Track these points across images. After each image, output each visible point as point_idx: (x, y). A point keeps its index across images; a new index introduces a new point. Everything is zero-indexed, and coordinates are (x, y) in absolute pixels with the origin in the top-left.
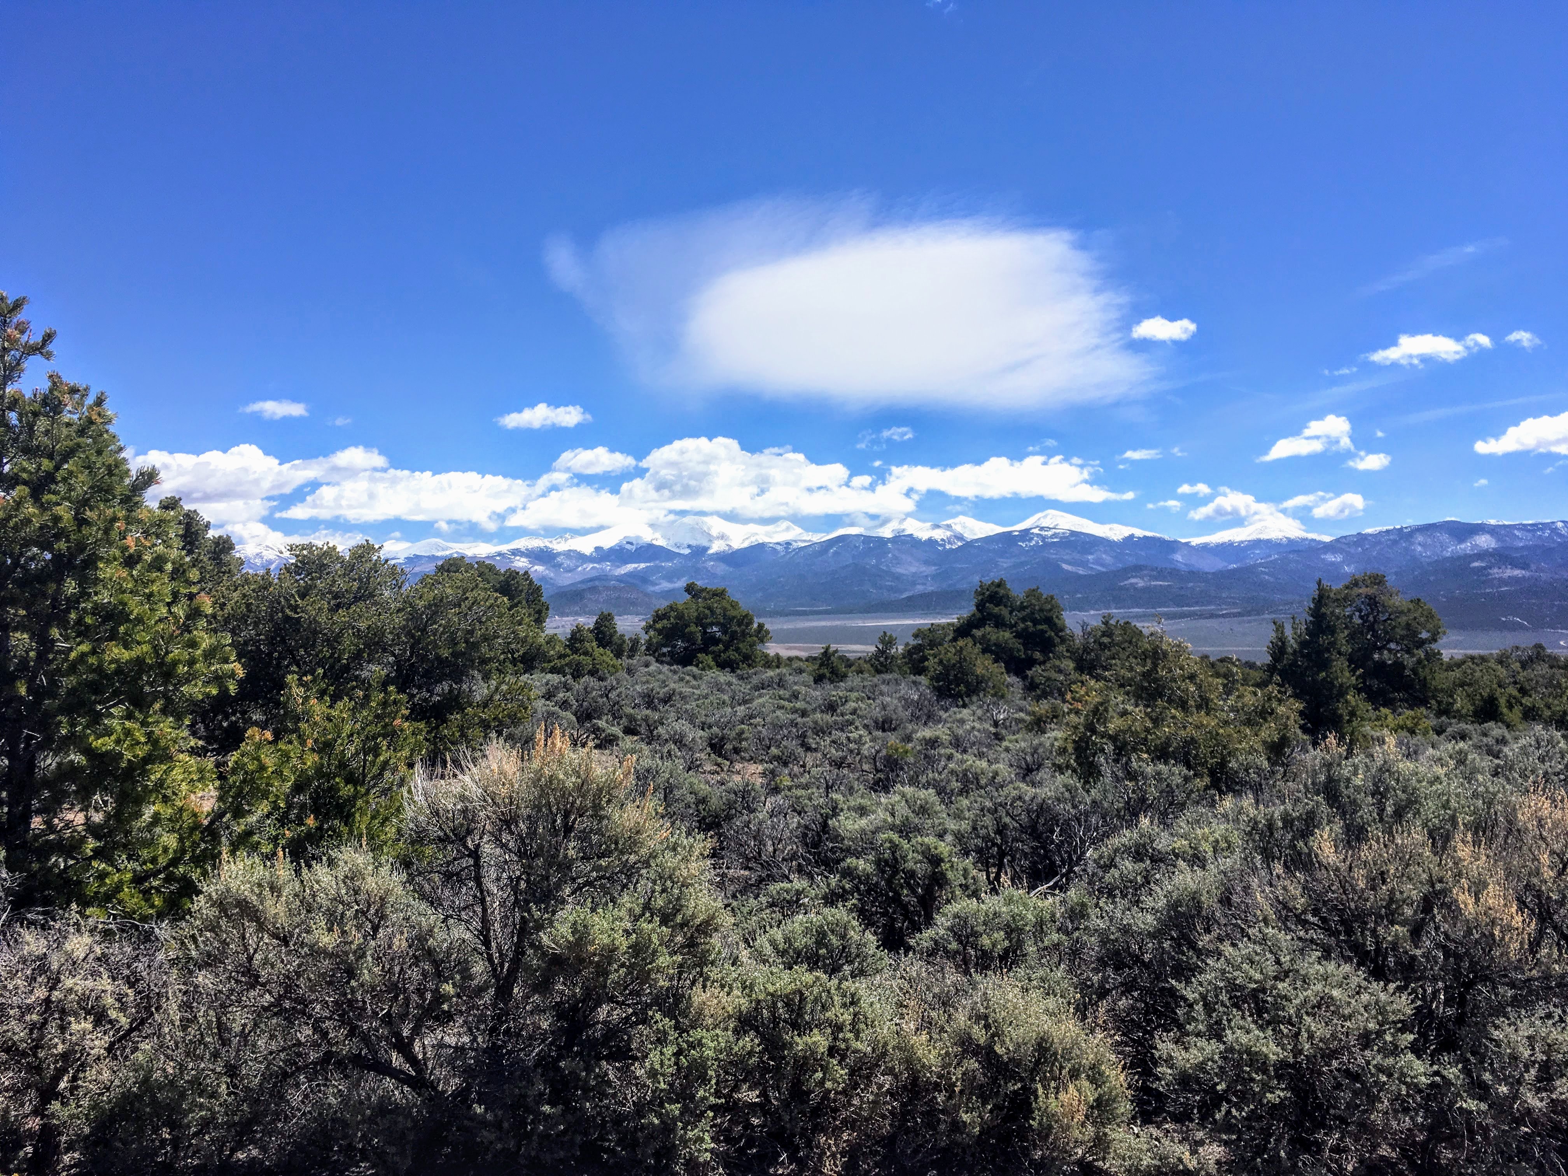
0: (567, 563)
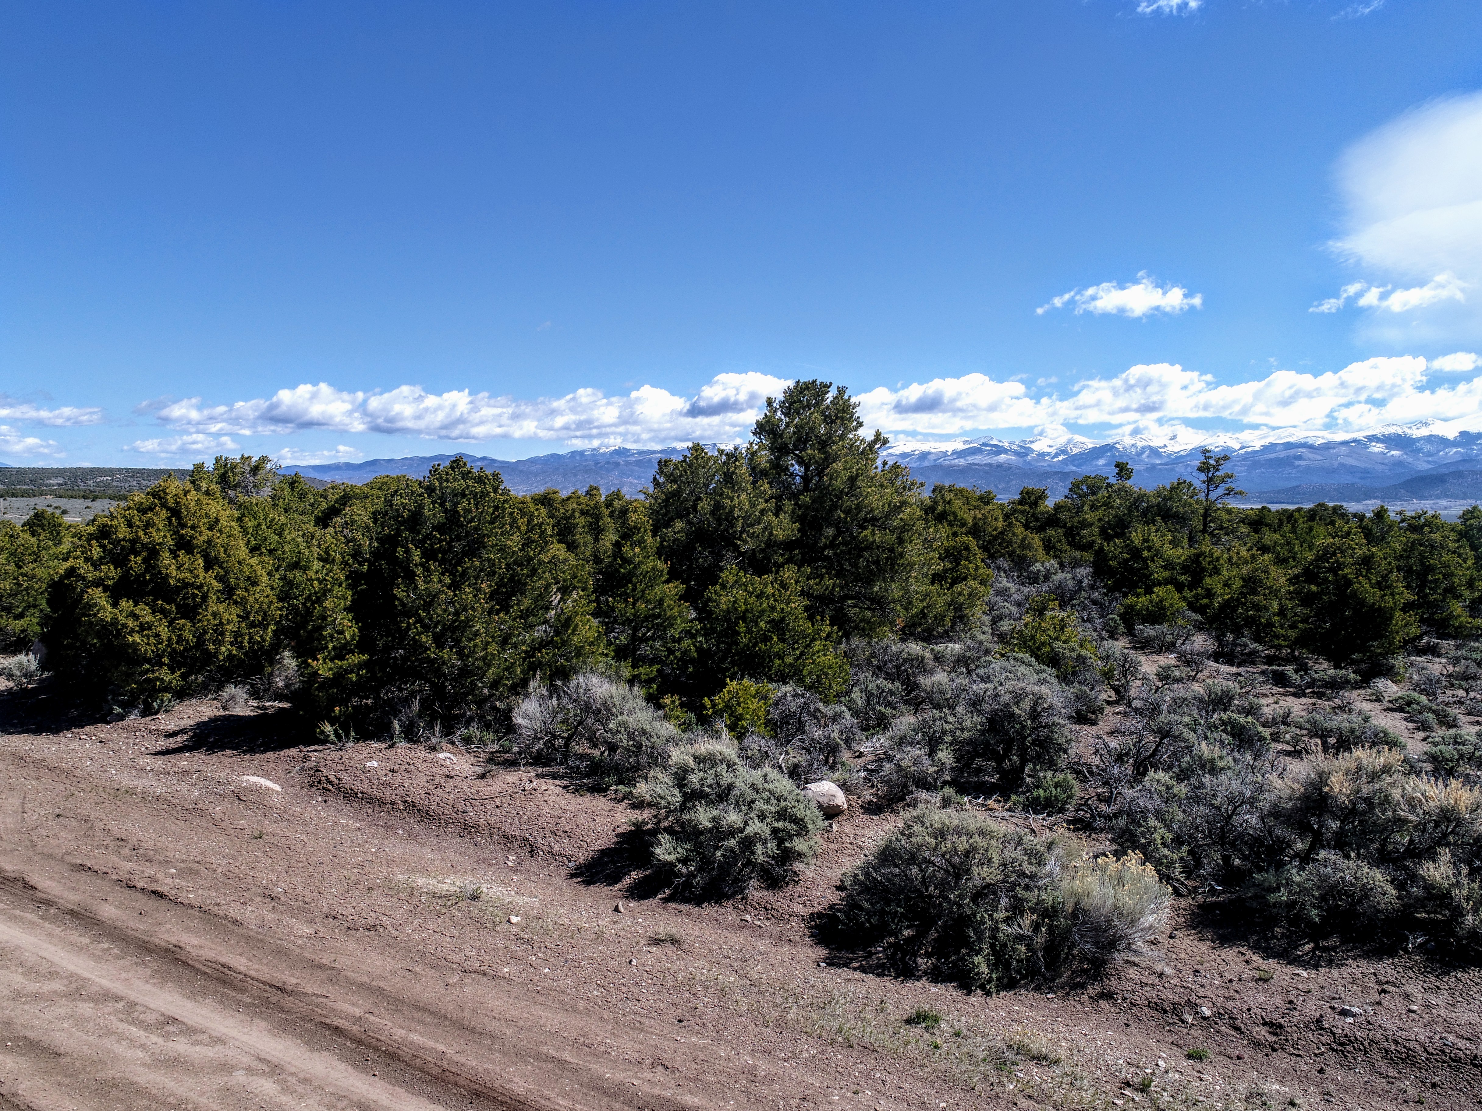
0: (1427, 448)
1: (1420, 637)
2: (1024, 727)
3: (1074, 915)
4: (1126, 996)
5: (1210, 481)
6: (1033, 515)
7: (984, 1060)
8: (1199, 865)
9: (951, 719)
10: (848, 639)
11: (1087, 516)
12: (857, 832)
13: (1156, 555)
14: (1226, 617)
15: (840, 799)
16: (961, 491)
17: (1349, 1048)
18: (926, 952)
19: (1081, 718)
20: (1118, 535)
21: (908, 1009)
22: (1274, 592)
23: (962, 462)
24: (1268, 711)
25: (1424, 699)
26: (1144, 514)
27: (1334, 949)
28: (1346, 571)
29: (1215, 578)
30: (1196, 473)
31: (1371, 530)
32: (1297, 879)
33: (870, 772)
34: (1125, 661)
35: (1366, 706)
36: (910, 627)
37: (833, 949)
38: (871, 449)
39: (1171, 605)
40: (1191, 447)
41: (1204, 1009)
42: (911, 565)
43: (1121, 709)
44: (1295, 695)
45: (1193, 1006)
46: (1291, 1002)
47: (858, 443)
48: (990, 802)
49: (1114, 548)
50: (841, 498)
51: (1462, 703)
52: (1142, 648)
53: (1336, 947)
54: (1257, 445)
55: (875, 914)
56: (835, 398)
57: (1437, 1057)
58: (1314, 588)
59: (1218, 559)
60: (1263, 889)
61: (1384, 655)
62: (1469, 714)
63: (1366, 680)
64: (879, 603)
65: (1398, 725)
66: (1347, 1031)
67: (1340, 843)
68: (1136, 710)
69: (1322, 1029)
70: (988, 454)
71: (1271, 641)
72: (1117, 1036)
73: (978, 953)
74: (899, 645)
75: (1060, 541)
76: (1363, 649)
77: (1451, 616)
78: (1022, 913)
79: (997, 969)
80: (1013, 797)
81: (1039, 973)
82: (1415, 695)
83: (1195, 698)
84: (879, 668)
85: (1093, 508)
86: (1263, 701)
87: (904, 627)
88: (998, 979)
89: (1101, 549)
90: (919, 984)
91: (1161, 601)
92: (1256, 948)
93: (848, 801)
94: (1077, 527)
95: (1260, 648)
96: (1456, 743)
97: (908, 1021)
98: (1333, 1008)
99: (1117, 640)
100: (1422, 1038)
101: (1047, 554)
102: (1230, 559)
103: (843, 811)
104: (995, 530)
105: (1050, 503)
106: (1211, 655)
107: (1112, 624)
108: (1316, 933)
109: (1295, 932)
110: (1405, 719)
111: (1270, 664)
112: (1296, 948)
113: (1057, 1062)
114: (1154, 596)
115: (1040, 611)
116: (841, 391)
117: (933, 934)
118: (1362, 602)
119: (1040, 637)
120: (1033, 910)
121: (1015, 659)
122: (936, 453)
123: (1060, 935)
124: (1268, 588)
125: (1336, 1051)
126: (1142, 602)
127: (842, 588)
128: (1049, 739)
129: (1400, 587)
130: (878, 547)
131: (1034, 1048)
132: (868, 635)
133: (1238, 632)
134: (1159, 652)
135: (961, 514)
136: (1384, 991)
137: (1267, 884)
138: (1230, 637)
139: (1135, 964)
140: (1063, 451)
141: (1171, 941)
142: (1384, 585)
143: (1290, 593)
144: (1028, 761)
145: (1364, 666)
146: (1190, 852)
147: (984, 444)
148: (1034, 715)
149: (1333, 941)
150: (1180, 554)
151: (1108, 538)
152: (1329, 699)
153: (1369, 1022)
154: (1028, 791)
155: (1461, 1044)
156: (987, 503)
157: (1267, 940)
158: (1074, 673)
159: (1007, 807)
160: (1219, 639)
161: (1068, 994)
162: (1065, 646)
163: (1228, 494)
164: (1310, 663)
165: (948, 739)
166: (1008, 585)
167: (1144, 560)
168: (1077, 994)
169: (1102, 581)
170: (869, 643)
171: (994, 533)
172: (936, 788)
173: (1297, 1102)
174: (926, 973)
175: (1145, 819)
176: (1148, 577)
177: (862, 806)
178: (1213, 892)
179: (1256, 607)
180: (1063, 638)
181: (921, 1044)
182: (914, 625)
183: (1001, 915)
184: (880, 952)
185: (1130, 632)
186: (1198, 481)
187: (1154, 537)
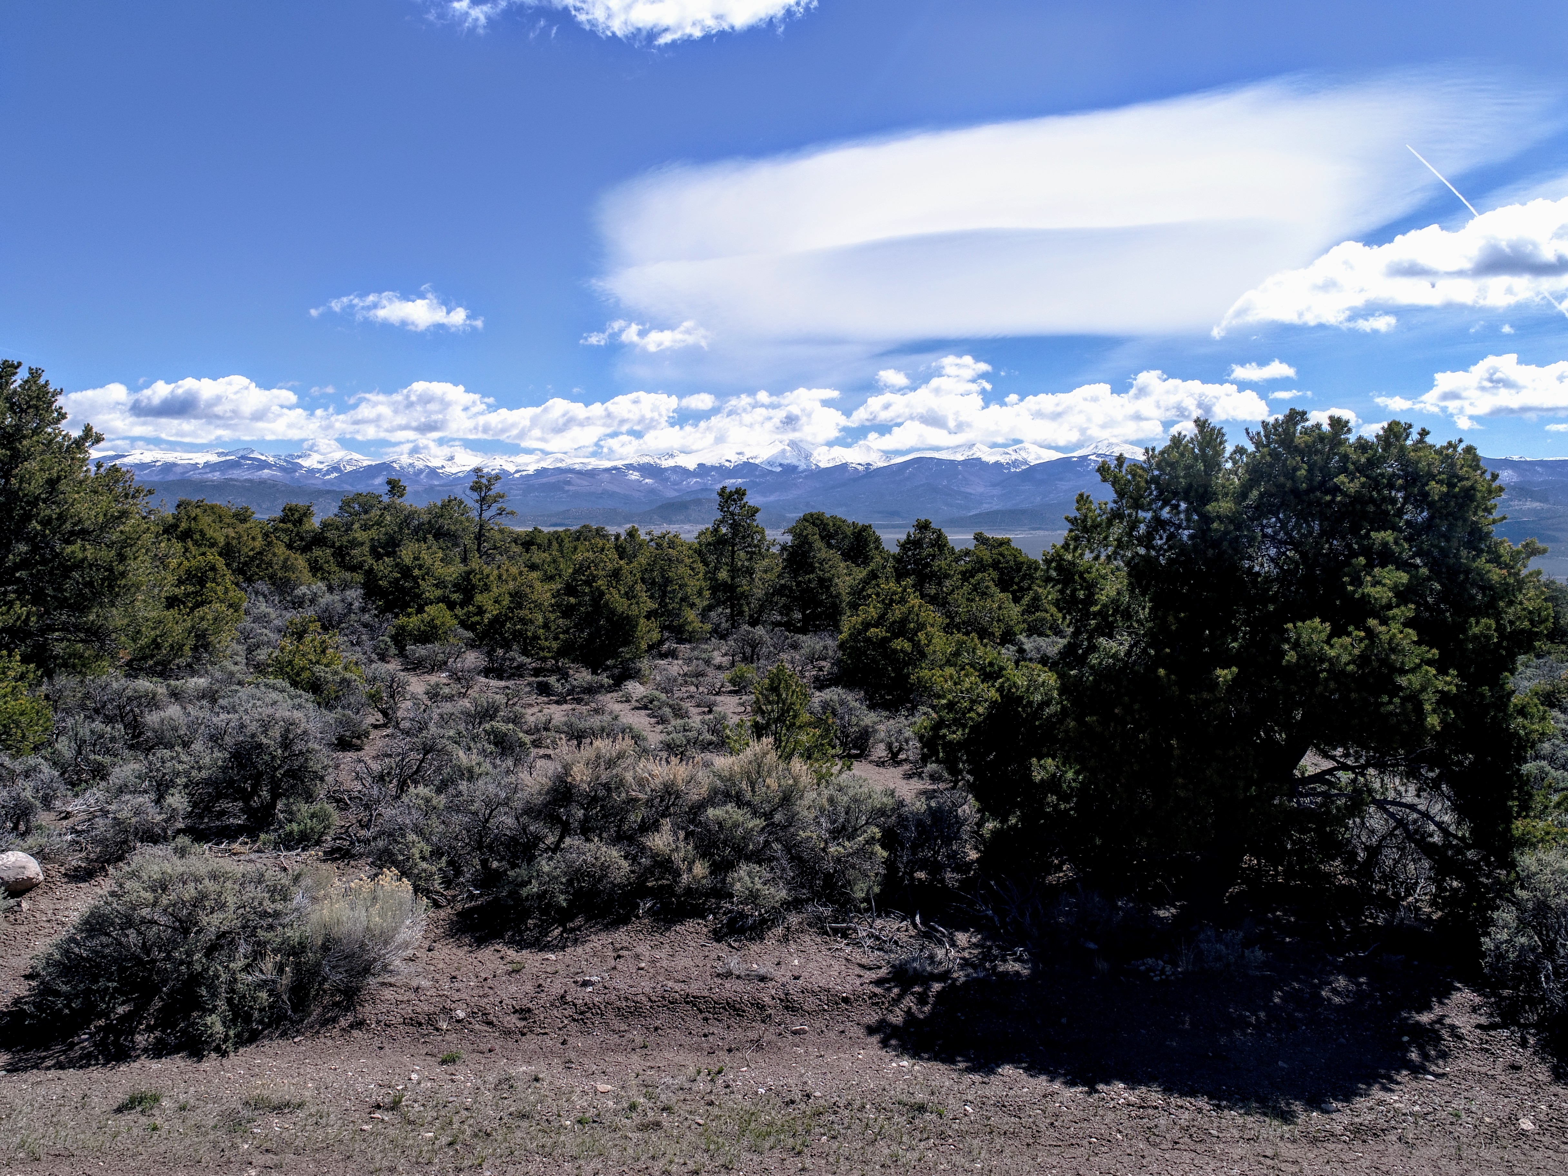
0: (674, 477)
1: (661, 642)
2: (274, 758)
3: (325, 948)
4: (380, 1018)
5: (483, 500)
6: (298, 534)
7: (215, 1127)
8: (458, 873)
9: (184, 758)
10: (50, 678)
11: (357, 535)
12: (58, 906)
13: (427, 574)
14: (496, 632)
15: (33, 868)
16: (212, 508)
17: (589, 1015)
18: (148, 1026)
19: (344, 744)
20: (388, 554)
21: (120, 1096)
22: (539, 606)
23: (216, 476)
24: (531, 720)
25: (663, 696)
26: (416, 531)
27: (579, 928)
28: (600, 582)
29: (485, 595)
30: (468, 492)
31: (624, 548)
32: (546, 869)
33: (79, 833)
34: (393, 681)
35: (617, 707)
36: (140, 660)
37: (18, 1052)
38: (78, 447)
39: (443, 623)
40: (468, 469)
41: (458, 1012)
42: (137, 587)
43: (389, 731)
44: (558, 703)
45: (447, 1011)
46: (540, 986)
47: (60, 439)
48: (236, 846)
49: (384, 568)
50: (36, 505)
51: (692, 697)
52: (414, 669)
53: (581, 926)
54: (531, 469)
55: (77, 996)
56: (26, 382)
57: (659, 1004)
58: (572, 600)
59: (488, 576)
60: (517, 885)
61: (632, 660)
62: (698, 706)
63: (618, 682)
64: (96, 634)
65: (643, 721)
66: (587, 999)
67: (586, 830)
68: (403, 731)
69: (566, 1003)
70: (248, 469)
71: (538, 653)
72: (369, 1063)
73: (212, 1011)
74: (123, 681)
75: (328, 562)
76: (615, 655)
77: (686, 623)
78: (263, 956)
79: (235, 1025)
80: (262, 836)
81: (286, 1017)
82: (657, 693)
83: (462, 713)
84: (97, 711)
85: (365, 528)
86: (530, 711)
87: (131, 660)
88: (236, 1036)
89: (371, 569)
90: (137, 1065)
91: (433, 620)
92: (510, 943)
93: (46, 871)
94: (346, 547)
95: (529, 660)
96: (685, 730)
97: (119, 1110)
98: (575, 982)
99: (388, 662)
100: (647, 990)
101: (314, 576)
102: (500, 577)
103: (37, 885)
104: (252, 550)
105: (315, 522)
106: (481, 671)
107: (383, 646)
108: (563, 917)
109: (546, 921)
110: (649, 716)
111: (536, 676)
112: (546, 935)
113: (300, 1106)
114: (425, 615)
115: (300, 636)
116: (35, 374)
117: (157, 1003)
118: (613, 612)
119: (299, 662)
120: (275, 951)
121: (266, 685)
122: (183, 466)
123: (308, 970)
124: (533, 602)
125: (577, 1021)
126: (414, 622)
127: (40, 616)
128: (303, 768)
129: (644, 597)
130: (91, 566)
131: (275, 1099)
132: (79, 673)
133: (507, 647)
134: (431, 671)
135: (210, 533)
136: (619, 957)
137: (520, 879)
138: (500, 652)
139: (391, 985)
140: (335, 468)
141: (430, 954)
142: (629, 595)
143: (552, 606)
144: (280, 795)
145: (616, 671)
146: (450, 863)
147: (244, 457)
148: (286, 743)
149: (579, 921)
150: (453, 571)
151: (378, 557)
152: (586, 704)
153: (605, 988)
154: (281, 827)
155: (677, 987)
156: (244, 520)
157: (521, 934)
158: (337, 698)
159: (255, 847)
160: (490, 654)
161: (318, 1032)
162: (327, 669)
163: (500, 514)
164: (571, 672)
165: (181, 781)
166: (268, 610)
167: (415, 579)
168: (328, 1030)
169: (374, 602)
170: (82, 682)
171: (251, 553)
172: (166, 839)
173: (541, 1076)
174: (145, 1050)
175: (404, 836)
176: (419, 596)
177: (65, 875)
178: (471, 897)
179: (523, 621)
180: (325, 661)
181: (135, 1131)
182: (144, 658)
183: (240, 963)
184: (86, 1040)
185: (402, 652)
186: (471, 500)
187: (424, 555)
